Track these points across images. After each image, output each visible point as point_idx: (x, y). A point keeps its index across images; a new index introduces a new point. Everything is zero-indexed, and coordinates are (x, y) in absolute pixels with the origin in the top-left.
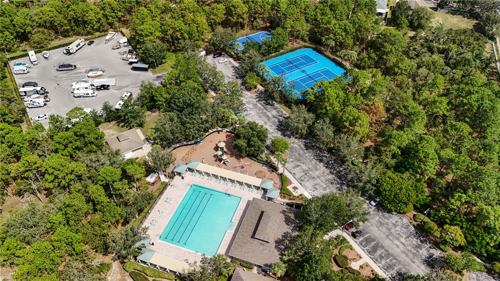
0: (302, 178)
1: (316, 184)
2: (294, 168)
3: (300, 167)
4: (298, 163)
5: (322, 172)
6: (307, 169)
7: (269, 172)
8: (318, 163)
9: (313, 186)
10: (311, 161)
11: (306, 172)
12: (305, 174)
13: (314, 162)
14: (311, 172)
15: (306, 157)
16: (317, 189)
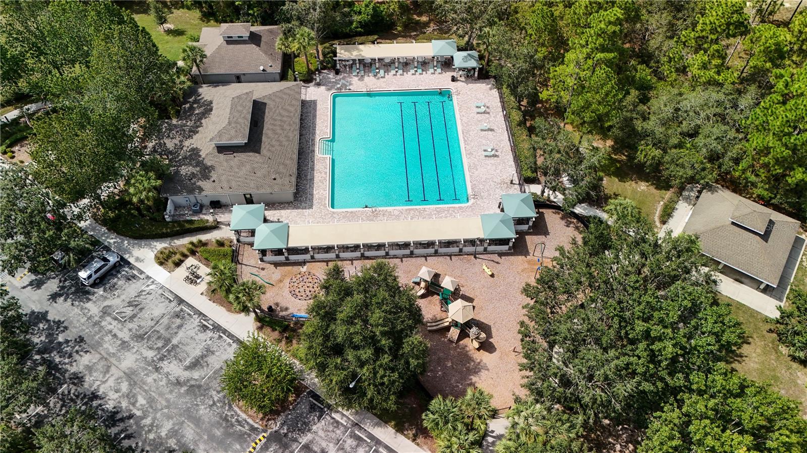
0: (178, 321)
1: (134, 316)
2: (209, 351)
3: (187, 363)
4: (196, 374)
5: (113, 369)
6: (166, 366)
7: (283, 304)
8: (124, 404)
9: (141, 309)
10: (151, 401)
11: (168, 350)
12: (168, 341)
13: (141, 401)
14: (150, 354)
15: (169, 417)
16: (130, 304)
